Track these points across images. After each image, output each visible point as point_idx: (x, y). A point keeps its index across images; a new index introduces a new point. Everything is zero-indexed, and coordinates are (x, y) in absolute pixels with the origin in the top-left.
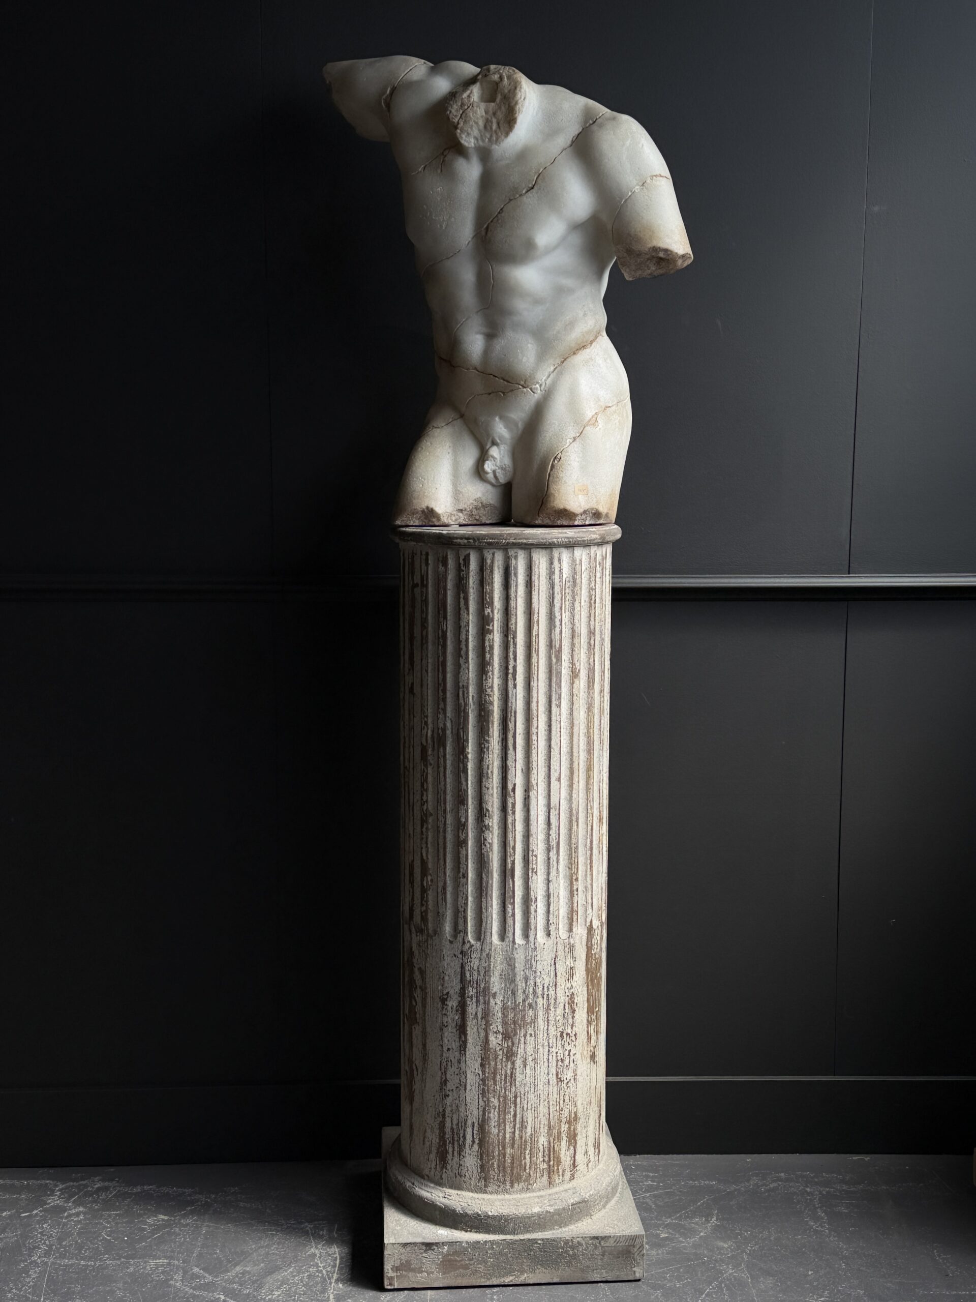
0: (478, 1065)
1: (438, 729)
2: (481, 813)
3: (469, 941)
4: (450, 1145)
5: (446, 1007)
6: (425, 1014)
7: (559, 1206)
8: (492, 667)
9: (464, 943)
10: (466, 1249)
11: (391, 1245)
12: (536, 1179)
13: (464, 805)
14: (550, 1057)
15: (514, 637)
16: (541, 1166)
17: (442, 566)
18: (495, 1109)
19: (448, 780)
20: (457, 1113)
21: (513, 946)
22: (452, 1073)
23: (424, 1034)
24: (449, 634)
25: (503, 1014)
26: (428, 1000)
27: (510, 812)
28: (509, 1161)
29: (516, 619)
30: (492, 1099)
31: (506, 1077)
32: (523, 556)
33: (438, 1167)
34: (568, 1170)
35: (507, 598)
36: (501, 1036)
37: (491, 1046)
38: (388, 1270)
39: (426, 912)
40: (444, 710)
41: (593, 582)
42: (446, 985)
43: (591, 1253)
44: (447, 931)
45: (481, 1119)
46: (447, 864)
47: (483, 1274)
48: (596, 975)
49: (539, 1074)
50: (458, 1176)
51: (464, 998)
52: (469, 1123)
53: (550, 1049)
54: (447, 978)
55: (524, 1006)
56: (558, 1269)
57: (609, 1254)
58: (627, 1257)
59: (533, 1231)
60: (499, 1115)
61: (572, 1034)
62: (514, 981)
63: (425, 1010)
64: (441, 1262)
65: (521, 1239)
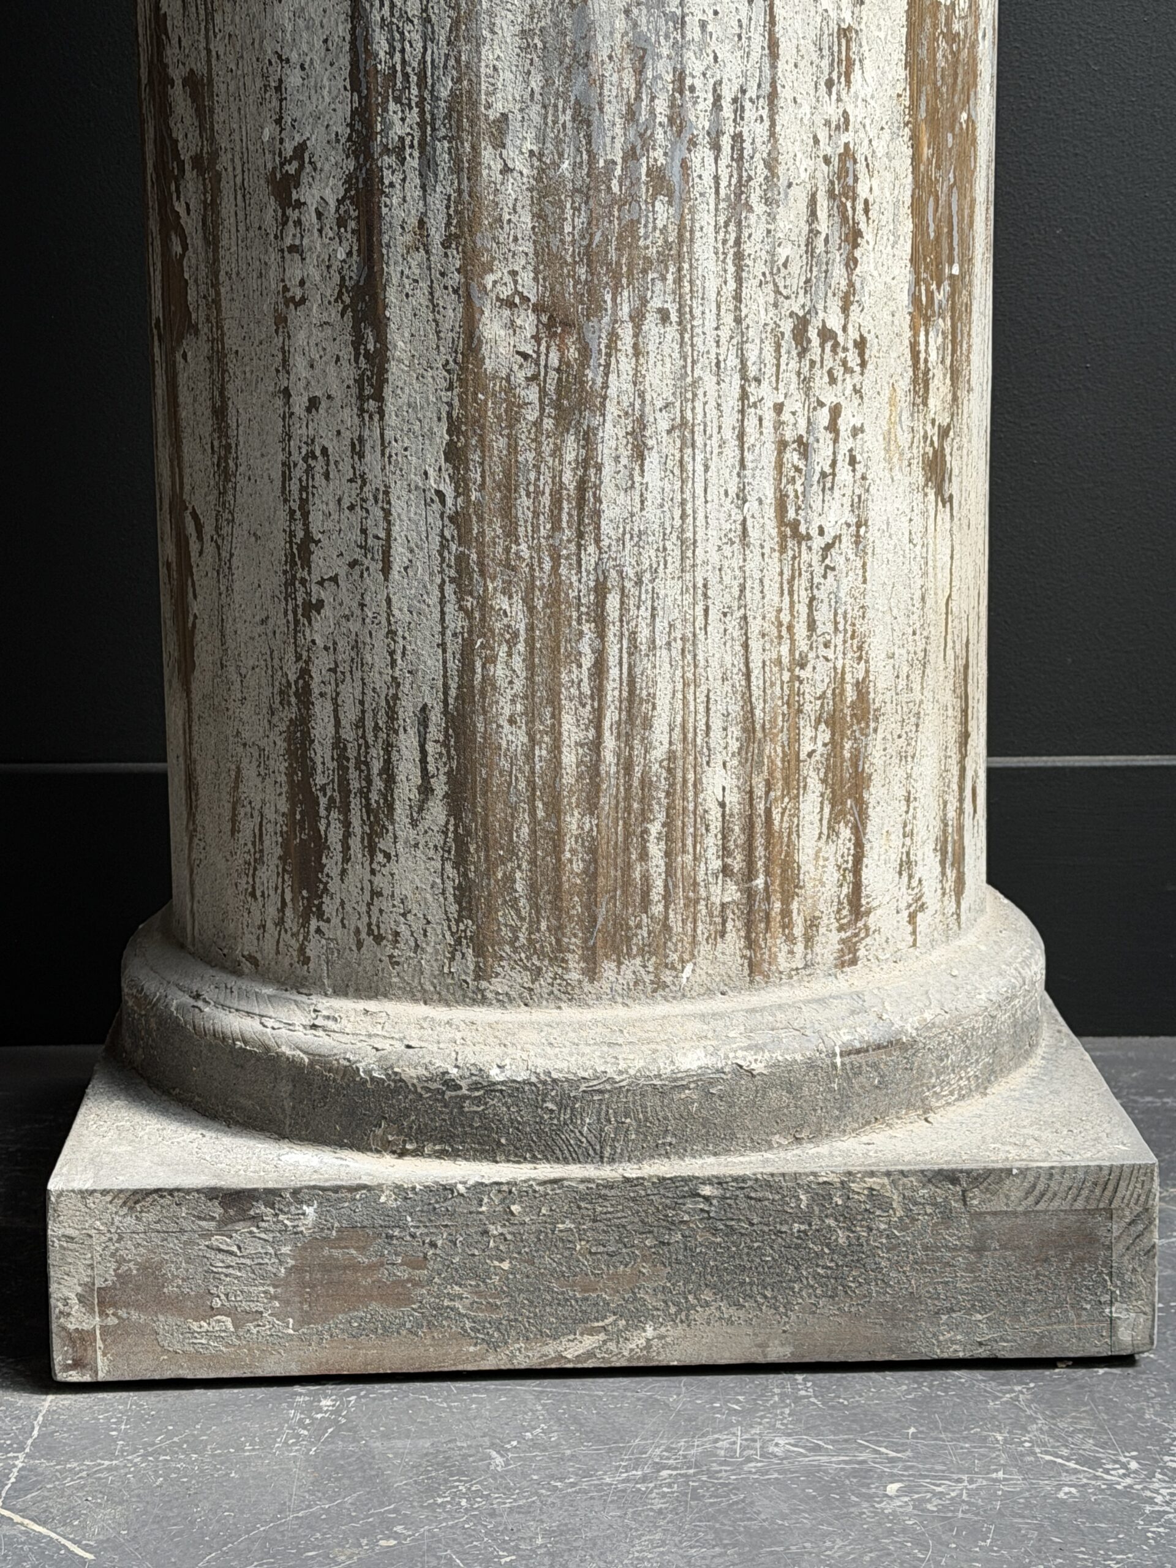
0: (434, 457)
4: (334, 814)
5: (293, 215)
6: (216, 274)
7: (793, 1052)
10: (394, 1219)
11: (75, 1200)
12: (694, 942)
14: (751, 424)
16: (715, 890)
18: (511, 644)
20: (358, 675)
22: (333, 506)
23: (218, 359)
25: (539, 216)
26: (227, 207)
28: (578, 866)
30: (501, 603)
31: (557, 502)
33: (289, 912)
34: (828, 920)
36: (532, 317)
37: (489, 365)
38: (66, 1301)
42: (292, 111)
43: (929, 1240)
45: (453, 692)
47: (468, 1325)
48: (954, 118)
49: (699, 491)
50: (369, 941)
51: (369, 156)
52: (407, 711)
53: (752, 389)
54: (294, 79)
55: (630, 177)
56: (788, 1305)
57: (1003, 1247)
58: (1082, 1260)
59: (681, 1147)
60: (531, 668)
61: (847, 339)
62: (583, 60)
63: (216, 260)
64: (289, 1271)
65: (627, 1180)
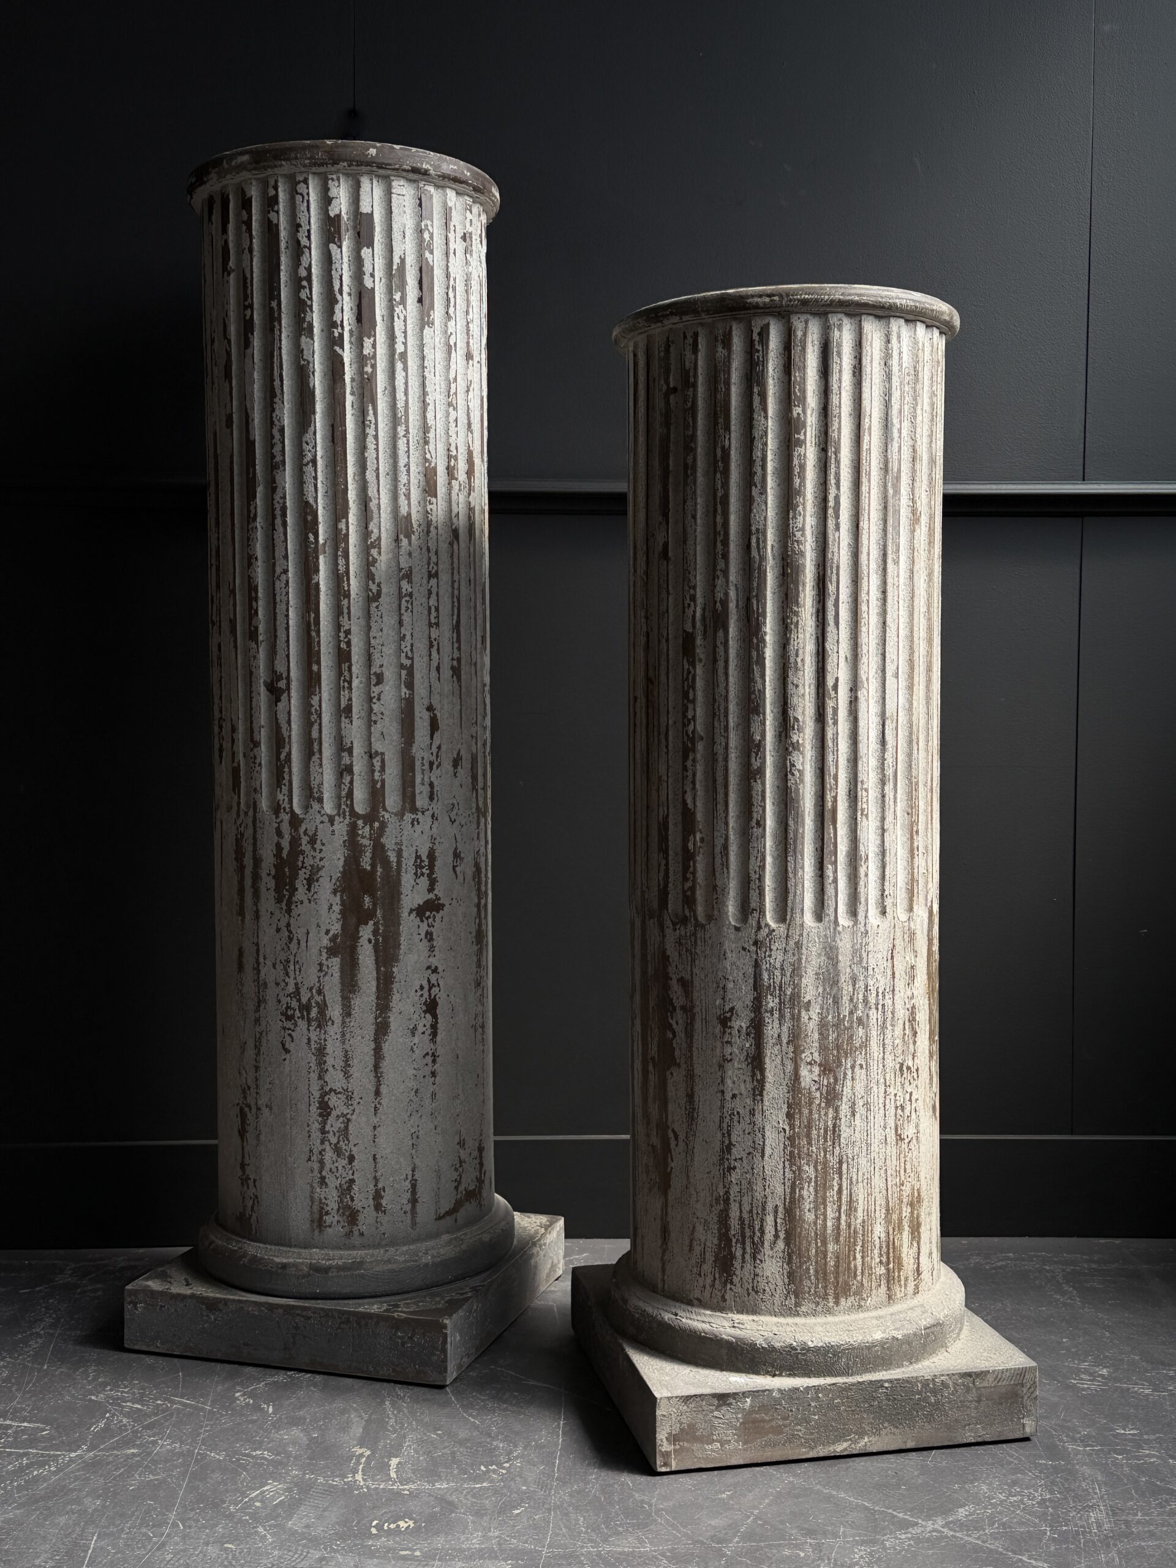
0: (782, 1116)
1: (715, 602)
2: (786, 724)
3: (767, 925)
4: (739, 1245)
5: (728, 1031)
6: (691, 1049)
7: (909, 1330)
8: (804, 499)
9: (759, 928)
10: (777, 1401)
11: (666, 1400)
12: (871, 1290)
13: (758, 714)
14: (888, 1101)
15: (837, 452)
16: (878, 1269)
17: (723, 348)
18: (809, 1183)
19: (731, 679)
20: (750, 1194)
21: (835, 929)
22: (741, 1133)
23: (690, 1076)
24: (733, 453)
25: (820, 1034)
26: (698, 1025)
27: (830, 722)
28: (832, 1263)
29: (840, 423)
30: (806, 1168)
31: (826, 1132)
32: (848, 326)
33: (717, 1282)
34: (911, 1278)
35: (825, 392)
36: (818, 1068)
37: (803, 1084)
38: (662, 1440)
39: (693, 889)
40: (726, 572)
42: (729, 996)
43: (962, 1399)
44: (730, 914)
45: (788, 1200)
46: (730, 810)
47: (803, 1441)
49: (872, 1126)
50: (753, 1294)
51: (760, 1013)
52: (770, 1207)
53: (888, 1089)
54: (730, 985)
55: (851, 1020)
56: (914, 1427)
57: (987, 1400)
58: (1012, 1403)
59: (874, 1370)
60: (816, 1191)
61: (913, 1069)
62: (836, 982)
63: (691, 1042)
64: (741, 1424)
65: (859, 1382)
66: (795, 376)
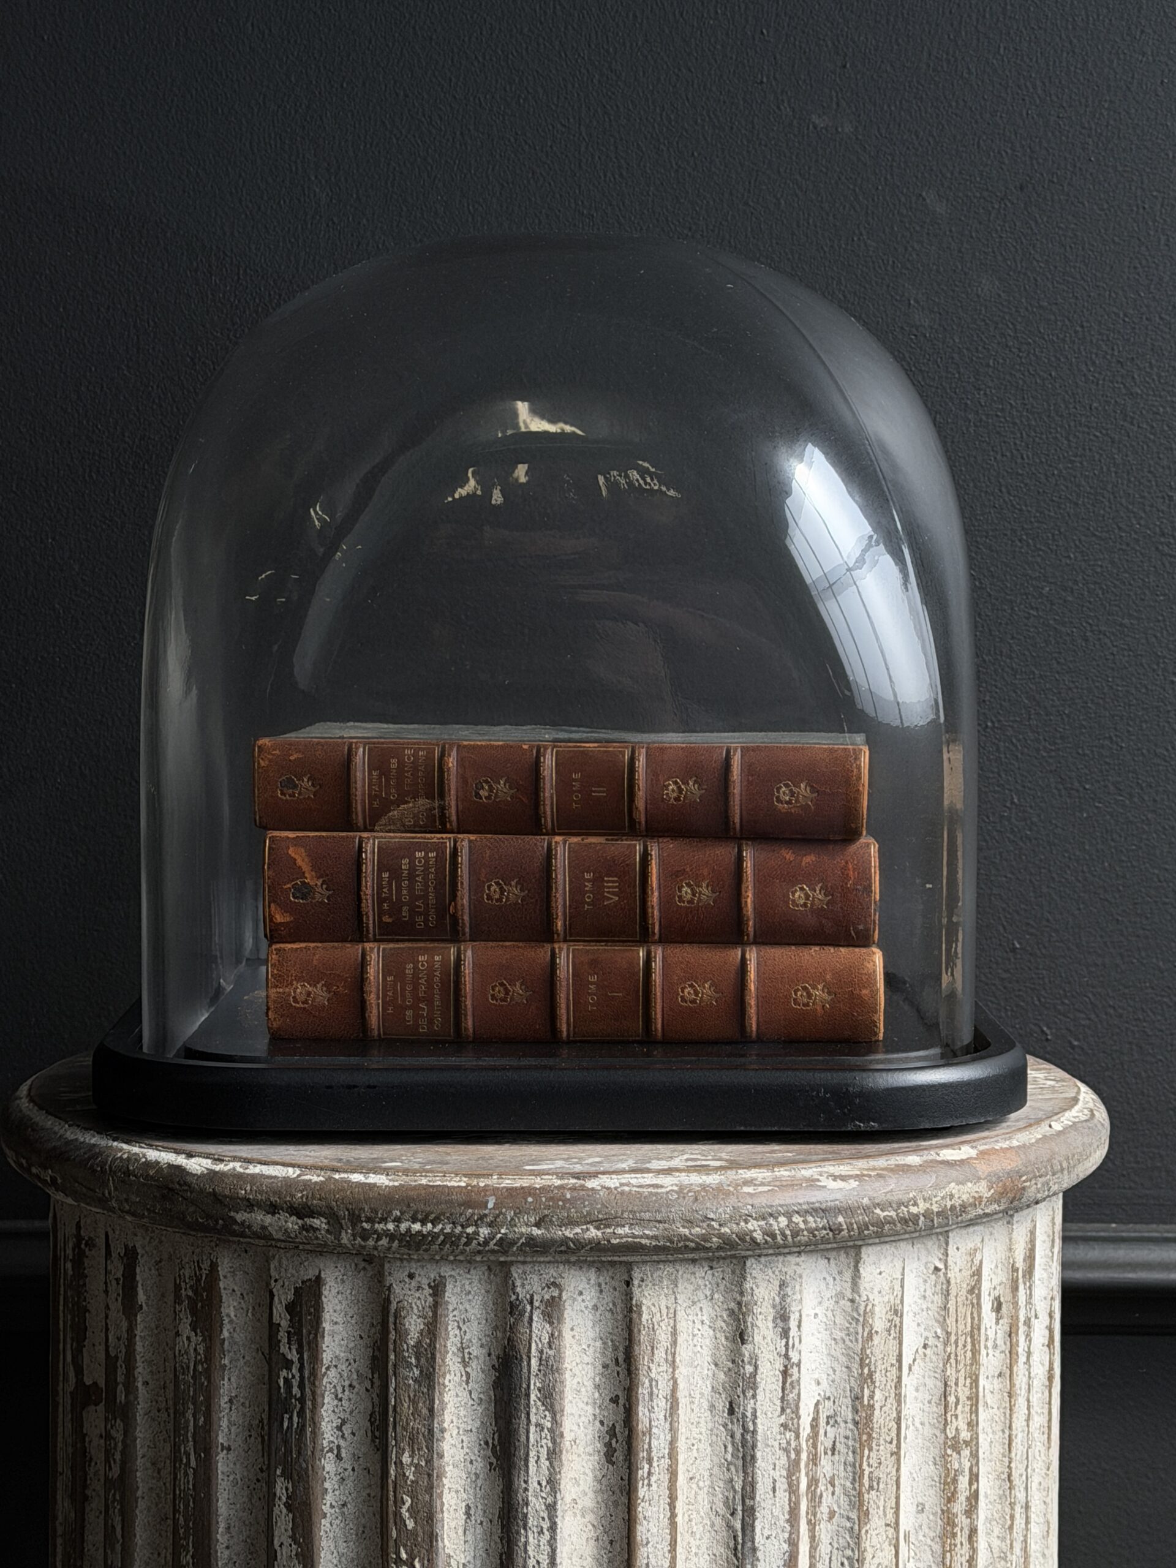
17: (194, 1329)
32: (590, 1296)
41: (963, 1410)
66: (399, 1464)
